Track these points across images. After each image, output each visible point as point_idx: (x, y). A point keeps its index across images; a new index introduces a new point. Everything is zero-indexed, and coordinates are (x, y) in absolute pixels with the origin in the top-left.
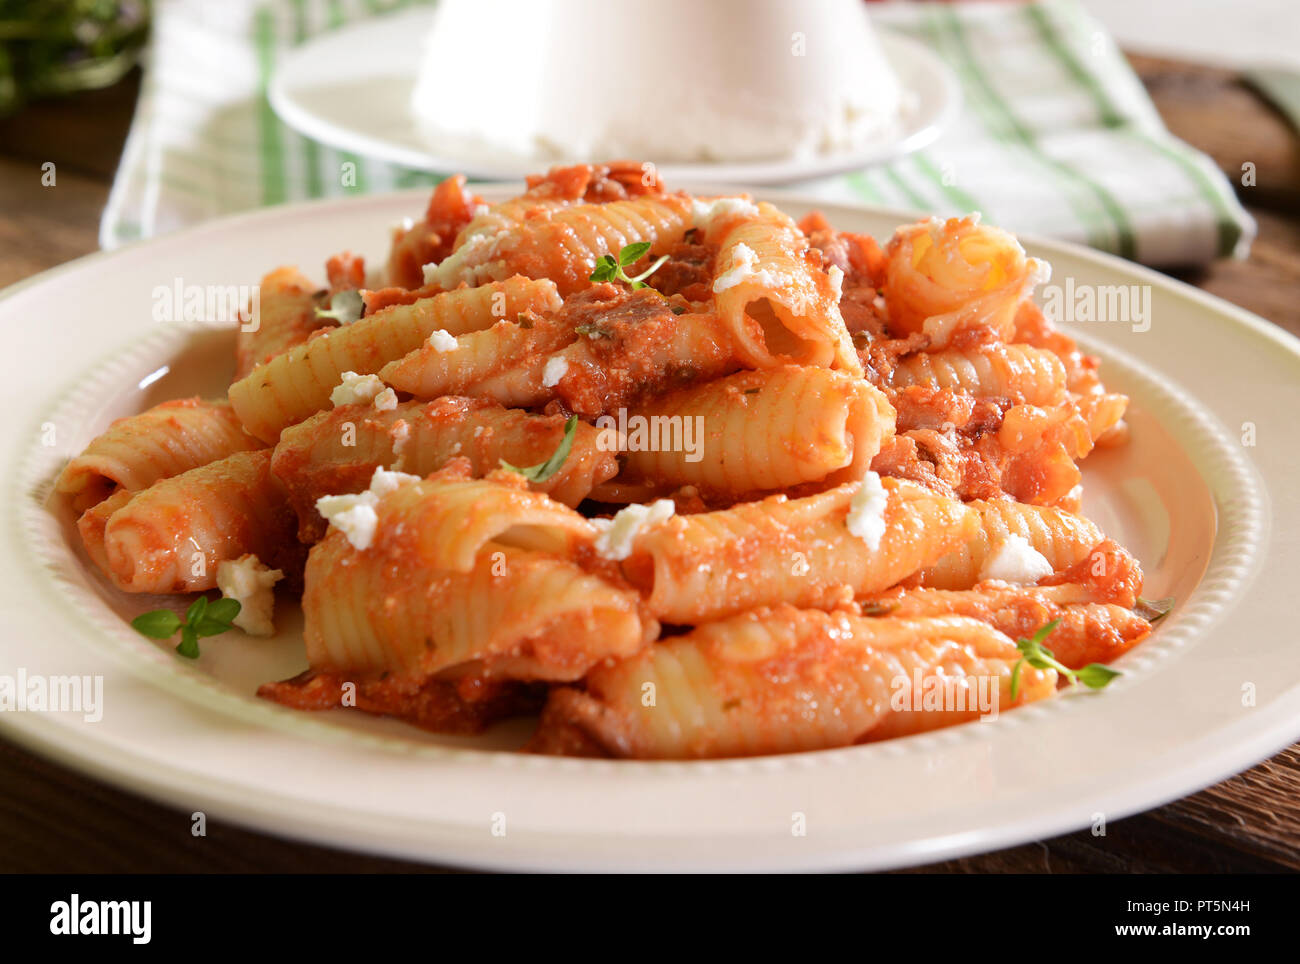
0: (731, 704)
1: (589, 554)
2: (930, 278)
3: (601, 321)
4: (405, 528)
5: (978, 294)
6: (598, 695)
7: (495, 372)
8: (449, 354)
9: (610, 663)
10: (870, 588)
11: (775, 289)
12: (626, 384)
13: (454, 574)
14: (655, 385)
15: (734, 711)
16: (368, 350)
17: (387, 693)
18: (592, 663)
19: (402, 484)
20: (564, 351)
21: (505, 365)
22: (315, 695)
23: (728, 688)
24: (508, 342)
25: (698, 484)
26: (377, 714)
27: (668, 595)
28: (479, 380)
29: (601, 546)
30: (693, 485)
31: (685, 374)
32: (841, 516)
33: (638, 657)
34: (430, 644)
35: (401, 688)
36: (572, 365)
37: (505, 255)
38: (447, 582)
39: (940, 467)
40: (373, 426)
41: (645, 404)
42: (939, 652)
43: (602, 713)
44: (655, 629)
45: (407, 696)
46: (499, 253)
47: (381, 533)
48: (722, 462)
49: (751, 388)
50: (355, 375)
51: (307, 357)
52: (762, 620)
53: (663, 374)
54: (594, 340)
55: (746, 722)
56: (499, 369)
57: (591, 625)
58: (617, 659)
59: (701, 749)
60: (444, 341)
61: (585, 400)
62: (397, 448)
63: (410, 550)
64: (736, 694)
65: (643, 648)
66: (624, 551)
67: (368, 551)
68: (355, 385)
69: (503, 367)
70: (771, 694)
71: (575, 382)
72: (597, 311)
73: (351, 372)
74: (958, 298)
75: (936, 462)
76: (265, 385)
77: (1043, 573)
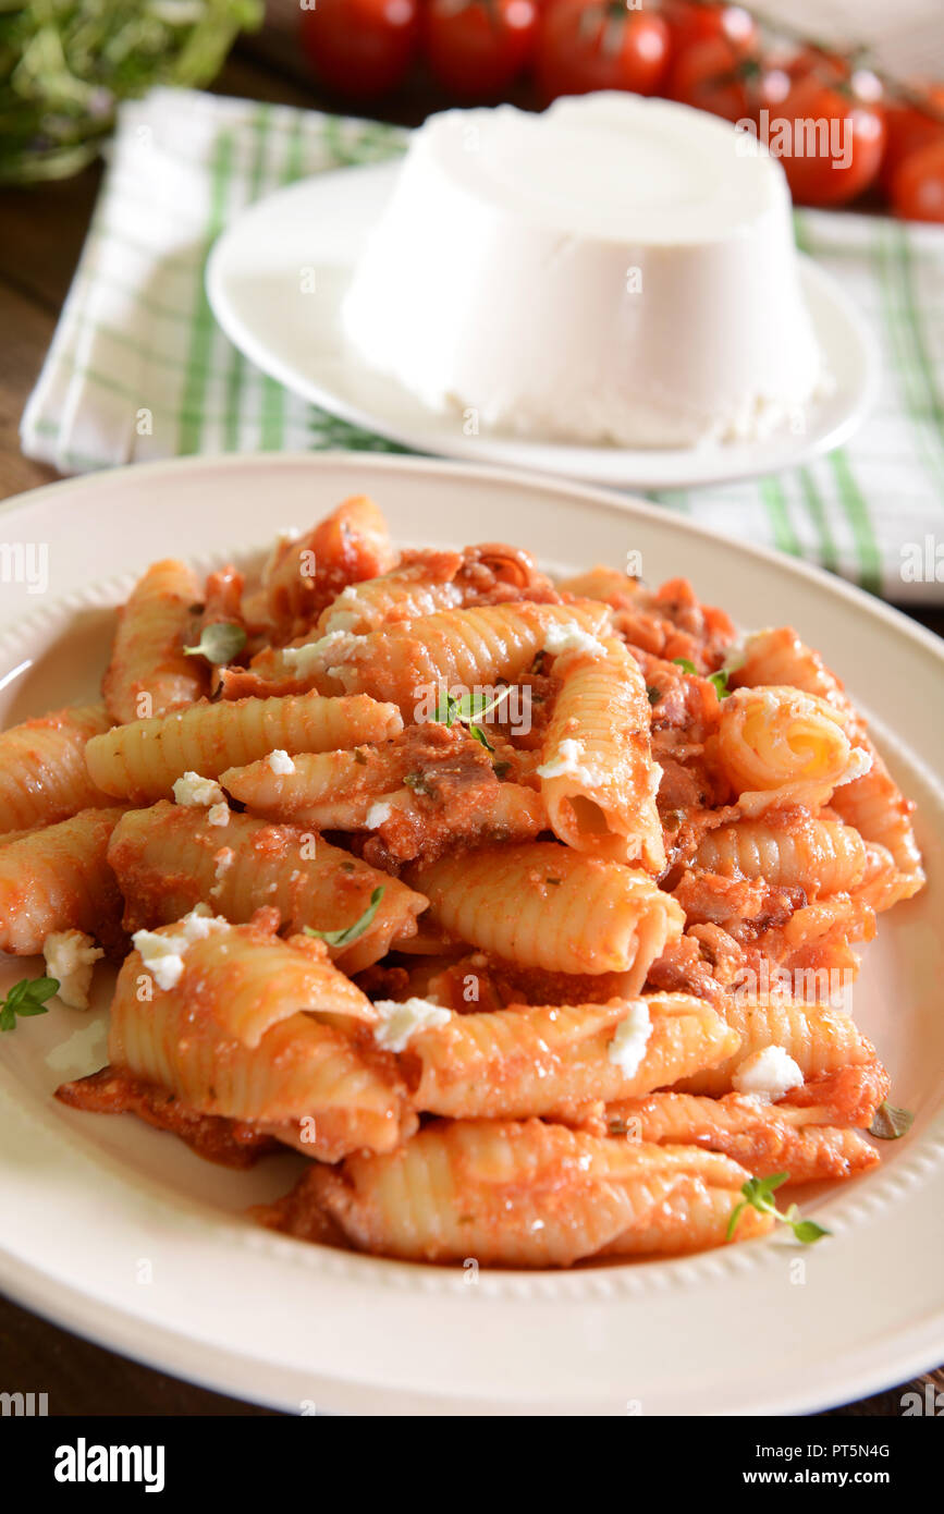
0: (466, 1219)
1: (368, 1036)
2: (755, 750)
3: (430, 775)
4: (205, 987)
5: (793, 779)
6: (349, 1183)
7: (323, 802)
8: (285, 776)
9: (366, 1154)
10: (622, 1097)
11: (593, 789)
12: (443, 833)
14: (470, 837)
15: (468, 1226)
16: (215, 746)
17: (170, 1114)
18: (351, 1150)
19: (213, 931)
20: (391, 797)
21: (335, 797)
22: (108, 1099)
23: (467, 1205)
25: (489, 954)
26: (161, 1129)
28: (309, 805)
29: (380, 1035)
30: (484, 953)
31: (499, 837)
32: (608, 1036)
33: (392, 1155)
34: (212, 1094)
35: (184, 1114)
36: (395, 812)
37: (359, 663)
38: (235, 1045)
39: (718, 969)
40: (202, 842)
41: (457, 857)
42: (667, 1187)
43: (349, 1207)
44: (414, 1124)
45: (187, 1121)
46: (354, 658)
47: (184, 982)
48: (513, 944)
49: (553, 877)
50: (197, 776)
51: (159, 737)
52: (511, 1139)
53: (479, 832)
54: (419, 796)
55: (480, 1235)
56: (328, 799)
57: (353, 1124)
58: (373, 1153)
59: (432, 1253)
60: (282, 762)
61: (402, 847)
62: (219, 873)
63: (207, 1008)
64: (472, 1211)
65: (399, 1147)
66: (399, 1046)
68: (195, 787)
69: (332, 799)
70: (503, 1215)
71: (395, 828)
72: (430, 760)
73: (193, 773)
74: (777, 776)
75: (714, 963)
76: (117, 754)
77: (793, 1083)
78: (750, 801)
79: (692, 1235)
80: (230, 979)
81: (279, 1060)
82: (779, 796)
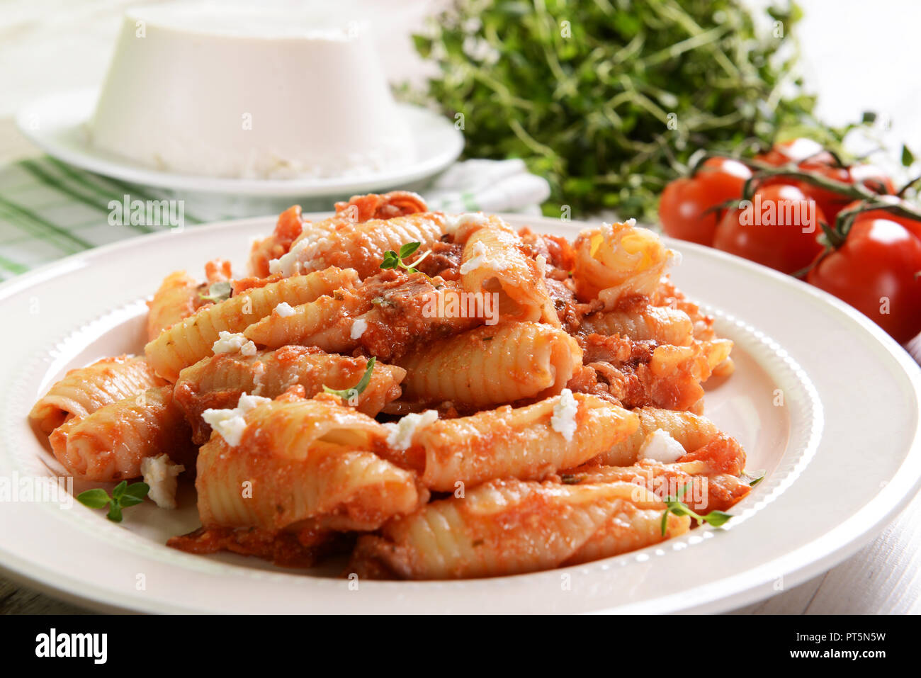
0: (477, 543)
1: (382, 447)
2: (602, 263)
3: (388, 295)
4: (261, 432)
5: (635, 273)
6: (390, 540)
7: (319, 330)
8: (289, 318)
9: (397, 518)
10: (566, 466)
12: (406, 336)
13: (293, 462)
14: (424, 337)
15: (479, 547)
16: (236, 319)
17: (252, 541)
18: (386, 518)
19: (259, 404)
20: (365, 315)
21: (326, 325)
22: (205, 543)
23: (475, 532)
24: (328, 310)
25: (453, 401)
26: (246, 555)
27: (435, 471)
28: (309, 335)
29: (390, 440)
30: (450, 400)
31: (444, 329)
32: (547, 419)
33: (415, 514)
34: (280, 509)
35: (262, 538)
36: (370, 325)
37: (324, 254)
38: (289, 467)
39: (611, 387)
40: (240, 365)
41: (417, 349)
42: (613, 505)
43: (393, 551)
44: (427, 494)
45: (266, 543)
48: (469, 386)
49: (487, 336)
50: (228, 333)
51: (195, 324)
52: (498, 487)
53: (429, 329)
54: (384, 307)
55: (488, 554)
57: (384, 494)
58: (402, 515)
59: (458, 573)
60: (285, 309)
61: (379, 347)
62: (256, 380)
63: (265, 447)
64: (481, 536)
65: (419, 507)
66: (405, 446)
67: (237, 448)
68: (229, 340)
69: (324, 327)
70: (503, 535)
71: (372, 335)
72: (386, 288)
73: (225, 332)
74: (621, 276)
75: (609, 384)
76: (169, 343)
77: (680, 454)
78: (605, 295)
79: (637, 538)
82: (625, 288)
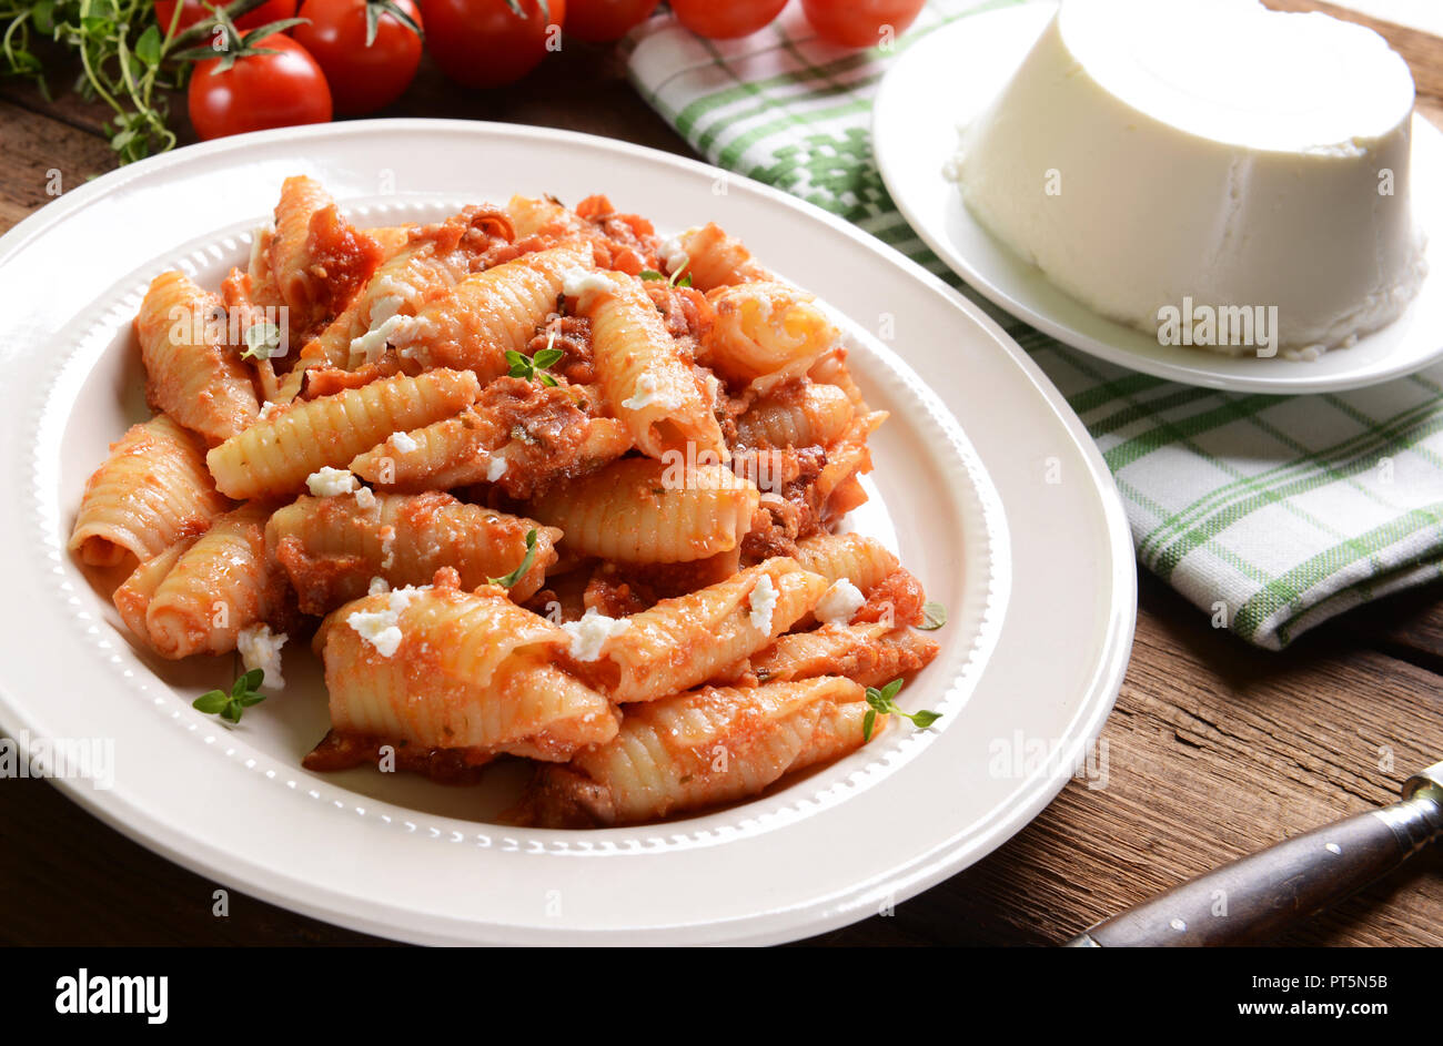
0: (685, 779)
2: (756, 341)
3: (533, 425)
4: (428, 647)
6: (586, 776)
7: (447, 468)
8: (410, 454)
9: (592, 749)
11: (674, 411)
15: (687, 784)
17: (405, 756)
18: (577, 749)
19: (413, 600)
20: (503, 451)
21: (456, 463)
23: (683, 768)
29: (574, 649)
30: (611, 561)
31: (595, 466)
32: (744, 610)
33: (614, 742)
34: (448, 731)
36: (510, 463)
37: (425, 341)
38: (463, 689)
39: (787, 529)
40: (360, 525)
42: (816, 711)
44: (620, 714)
46: (420, 338)
47: (405, 649)
48: (638, 549)
49: (654, 488)
50: (332, 469)
51: (278, 441)
54: (529, 446)
55: (695, 788)
56: (450, 464)
58: (598, 746)
59: (662, 812)
60: (403, 442)
61: (519, 491)
62: (385, 548)
63: (433, 665)
64: (688, 772)
65: (617, 734)
66: (593, 657)
67: (393, 659)
68: (334, 479)
69: (453, 464)
71: (513, 477)
73: (327, 468)
74: (779, 360)
75: (784, 526)
76: (245, 464)
77: (860, 604)
78: (760, 384)
79: (841, 745)
80: (452, 636)
81: (507, 692)
82: (782, 376)
